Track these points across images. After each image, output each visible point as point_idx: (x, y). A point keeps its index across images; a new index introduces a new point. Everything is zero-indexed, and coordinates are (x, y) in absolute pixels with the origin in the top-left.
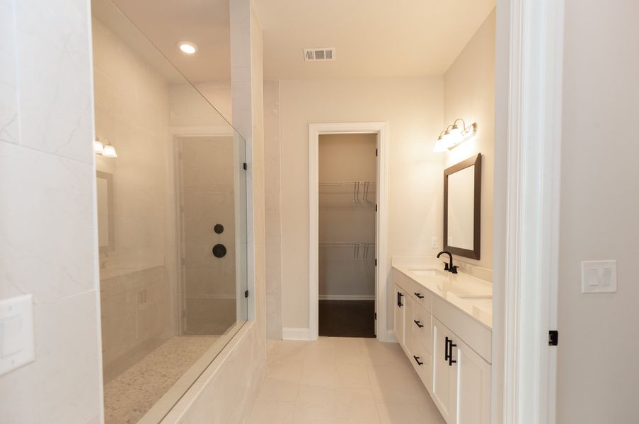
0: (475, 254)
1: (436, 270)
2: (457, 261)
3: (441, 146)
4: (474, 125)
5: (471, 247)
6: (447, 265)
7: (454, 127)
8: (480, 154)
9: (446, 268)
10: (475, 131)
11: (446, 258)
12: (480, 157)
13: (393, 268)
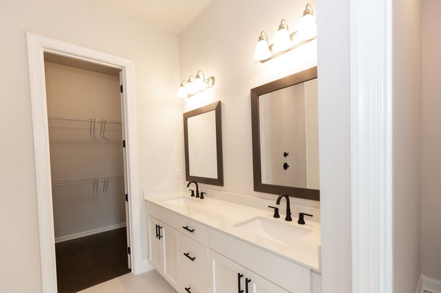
0: (219, 181)
1: (184, 197)
2: (203, 187)
3: (182, 92)
4: (213, 78)
5: (215, 176)
6: (193, 192)
7: (197, 77)
8: (220, 101)
9: (193, 195)
10: (213, 83)
11: (193, 187)
12: (219, 104)
13: (146, 201)
